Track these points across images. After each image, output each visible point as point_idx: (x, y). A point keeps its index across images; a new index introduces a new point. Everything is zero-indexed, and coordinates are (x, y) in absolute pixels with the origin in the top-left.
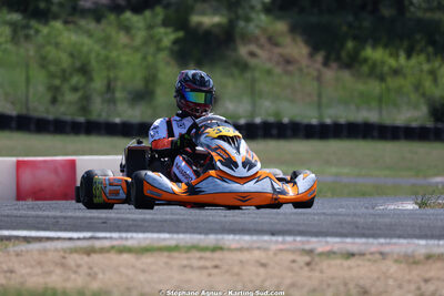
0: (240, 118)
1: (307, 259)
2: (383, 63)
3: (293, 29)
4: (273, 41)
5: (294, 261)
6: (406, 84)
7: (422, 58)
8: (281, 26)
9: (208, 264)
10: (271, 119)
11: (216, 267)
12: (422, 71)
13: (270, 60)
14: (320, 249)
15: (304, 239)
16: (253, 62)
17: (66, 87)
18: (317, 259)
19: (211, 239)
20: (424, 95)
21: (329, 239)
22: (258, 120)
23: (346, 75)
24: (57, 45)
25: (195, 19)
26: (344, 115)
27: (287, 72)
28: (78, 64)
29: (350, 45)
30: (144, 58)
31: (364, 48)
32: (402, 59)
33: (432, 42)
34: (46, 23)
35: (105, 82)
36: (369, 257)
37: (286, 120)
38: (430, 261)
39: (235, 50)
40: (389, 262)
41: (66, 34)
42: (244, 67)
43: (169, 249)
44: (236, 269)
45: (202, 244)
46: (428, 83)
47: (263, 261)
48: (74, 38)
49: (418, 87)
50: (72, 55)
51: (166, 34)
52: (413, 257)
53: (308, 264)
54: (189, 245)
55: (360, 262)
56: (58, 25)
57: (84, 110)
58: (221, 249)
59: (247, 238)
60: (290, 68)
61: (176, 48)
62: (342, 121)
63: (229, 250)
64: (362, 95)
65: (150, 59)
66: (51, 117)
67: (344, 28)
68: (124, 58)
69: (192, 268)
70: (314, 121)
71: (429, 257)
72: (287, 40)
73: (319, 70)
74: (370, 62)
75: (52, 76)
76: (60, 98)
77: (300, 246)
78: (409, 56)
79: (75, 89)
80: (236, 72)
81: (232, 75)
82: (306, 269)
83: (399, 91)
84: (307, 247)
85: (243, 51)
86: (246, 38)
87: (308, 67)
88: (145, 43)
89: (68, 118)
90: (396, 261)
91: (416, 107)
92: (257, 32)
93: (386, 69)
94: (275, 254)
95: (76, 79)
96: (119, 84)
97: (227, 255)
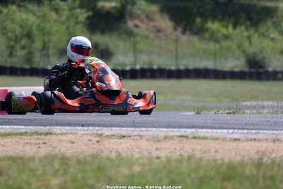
0: (126, 66)
1: (98, 139)
2: (218, 31)
3: (162, 10)
4: (149, 17)
5: (90, 140)
6: (232, 45)
7: (243, 28)
8: (154, 8)
9: (41, 142)
10: (146, 67)
11: (44, 143)
12: (242, 36)
13: (147, 29)
14: (106, 134)
15: (99, 128)
16: (136, 30)
17: (18, 47)
18: (103, 139)
19: (47, 129)
20: (244, 52)
21: (113, 128)
22: (138, 67)
23: (195, 39)
24: (13, 20)
25: (100, 4)
26: (192, 64)
27: (158, 38)
28: (25, 32)
29: (198, 20)
30: (68, 28)
31: (206, 22)
32: (231, 29)
33: (249, 18)
34: (6, 6)
35: (42, 43)
36: (132, 137)
37: (155, 67)
38: (166, 140)
39: (126, 23)
40: (143, 141)
41: (18, 13)
42: (130, 34)
43: (21, 134)
44: (55, 144)
45: (40, 131)
46: (246, 44)
47: (73, 140)
48: (24, 16)
49: (240, 46)
50: (21, 26)
51: (82, 13)
52: (158, 138)
53: (98, 142)
54: (33, 131)
55: (127, 141)
56: (14, 8)
57: (29, 61)
58: (51, 134)
59: (67, 128)
60: (160, 34)
61: (87, 22)
62: (191, 67)
63: (55, 134)
64: (204, 51)
65: (71, 29)
66: (8, 65)
67: (195, 10)
68: (54, 29)
69: (31, 144)
70: (173, 68)
71: (166, 138)
72: (158, 17)
73: (177, 36)
74: (211, 31)
75: (9, 39)
76: (14, 53)
77: (96, 132)
78: (235, 27)
79: (23, 48)
80: (126, 37)
81: (123, 39)
82: (96, 144)
83: (228, 49)
84: (99, 133)
85: (130, 24)
86: (133, 16)
87: (171, 34)
88: (68, 19)
89: (18, 66)
90: (148, 140)
91: (238, 59)
92: (139, 12)
93: (220, 35)
94: (81, 137)
95: (24, 42)
96: (51, 45)
97: (53, 137)
